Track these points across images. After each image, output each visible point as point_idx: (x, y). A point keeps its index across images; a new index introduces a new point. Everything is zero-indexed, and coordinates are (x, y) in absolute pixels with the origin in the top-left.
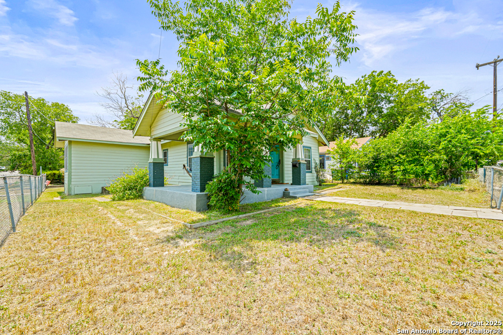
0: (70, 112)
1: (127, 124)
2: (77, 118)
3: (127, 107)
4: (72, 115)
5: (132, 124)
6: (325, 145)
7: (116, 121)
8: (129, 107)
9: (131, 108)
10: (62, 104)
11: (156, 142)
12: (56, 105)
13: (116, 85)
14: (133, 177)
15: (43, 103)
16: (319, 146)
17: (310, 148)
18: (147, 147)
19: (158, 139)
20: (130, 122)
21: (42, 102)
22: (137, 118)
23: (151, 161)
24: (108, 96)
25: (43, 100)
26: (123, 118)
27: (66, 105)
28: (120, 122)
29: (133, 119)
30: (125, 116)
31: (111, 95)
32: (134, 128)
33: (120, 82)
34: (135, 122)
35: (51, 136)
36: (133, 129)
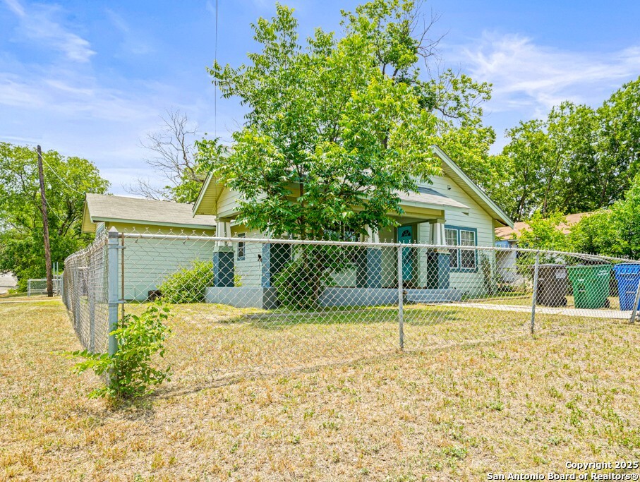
0: (95, 171)
1: (187, 192)
2: (107, 182)
3: (187, 165)
4: (100, 178)
5: (194, 192)
6: (507, 225)
7: (167, 187)
8: (189, 164)
9: (191, 166)
10: (85, 160)
11: (223, 223)
12: (75, 162)
13: (169, 128)
14: (192, 272)
15: (55, 159)
16: (495, 226)
17: (475, 230)
18: (211, 231)
19: (227, 219)
20: (190, 188)
21: (54, 157)
22: (202, 181)
23: (216, 249)
24: (158, 148)
25: (56, 154)
26: (179, 180)
27: (90, 161)
28: (175, 189)
29: (195, 183)
30: (183, 179)
31: (162, 146)
32: (197, 198)
33: (176, 123)
34: (199, 189)
35: (67, 213)
36: (195, 200)
